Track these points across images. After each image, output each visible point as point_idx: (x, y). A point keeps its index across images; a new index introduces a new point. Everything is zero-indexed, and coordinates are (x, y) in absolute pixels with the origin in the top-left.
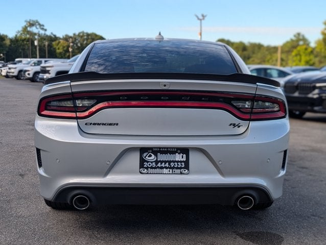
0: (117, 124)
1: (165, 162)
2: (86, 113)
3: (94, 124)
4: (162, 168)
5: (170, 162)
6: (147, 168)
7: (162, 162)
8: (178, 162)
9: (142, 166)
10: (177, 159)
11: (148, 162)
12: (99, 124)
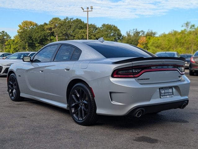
0: (149, 79)
1: (167, 93)
2: (138, 75)
3: (141, 79)
4: (166, 95)
5: (168, 93)
6: (162, 96)
7: (166, 93)
8: (170, 92)
9: (160, 96)
10: (170, 91)
11: (162, 93)
12: (143, 79)
